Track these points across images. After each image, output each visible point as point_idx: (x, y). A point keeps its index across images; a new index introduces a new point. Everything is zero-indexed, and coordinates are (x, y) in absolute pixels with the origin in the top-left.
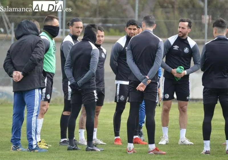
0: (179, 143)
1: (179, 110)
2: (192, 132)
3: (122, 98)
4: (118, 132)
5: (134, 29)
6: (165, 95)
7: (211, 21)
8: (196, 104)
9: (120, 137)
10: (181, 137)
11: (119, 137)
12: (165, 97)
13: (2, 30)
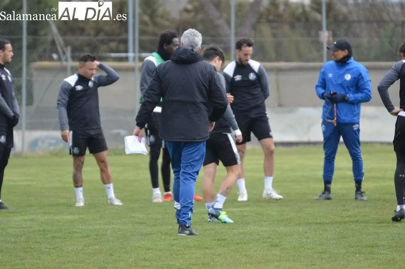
0: (264, 195)
7: (331, 39)
8: (314, 149)
10: (266, 187)
13: (55, 56)
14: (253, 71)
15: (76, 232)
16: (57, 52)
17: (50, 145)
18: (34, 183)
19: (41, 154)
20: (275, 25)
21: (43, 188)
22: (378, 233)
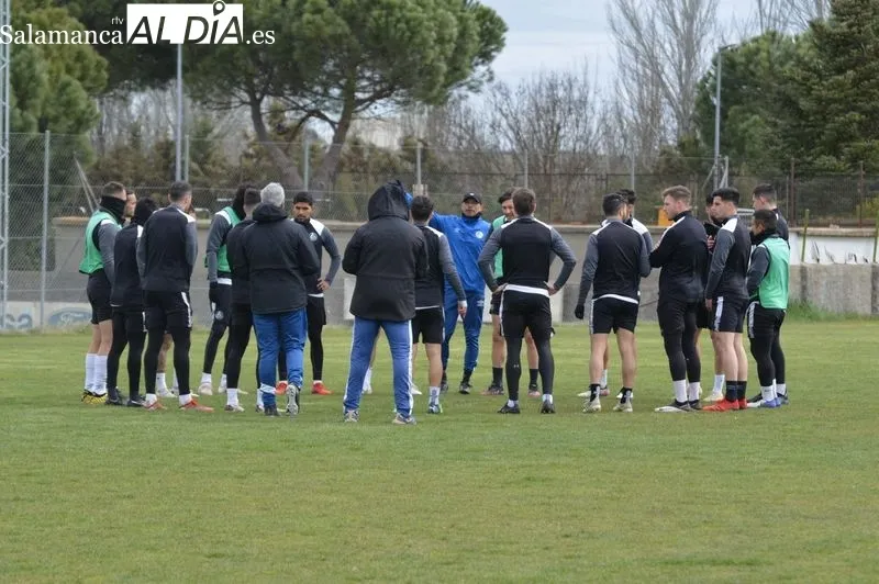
13: (83, 209)
15: (107, 429)
16: (86, 205)
17: (76, 319)
18: (55, 367)
19: (64, 331)
20: (357, 175)
21: (66, 373)
22: (483, 435)
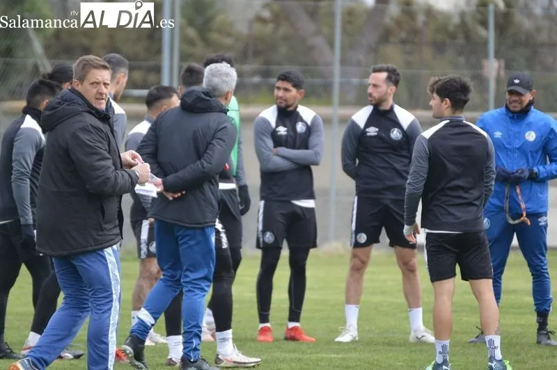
1: (400, 267)
2: (459, 318)
3: (269, 237)
4: (266, 313)
5: (286, 90)
6: (358, 237)
7: (502, 73)
9: (271, 325)
10: (414, 327)
11: (268, 325)
12: (359, 240)
14: (398, 125)
20: (409, 47)
